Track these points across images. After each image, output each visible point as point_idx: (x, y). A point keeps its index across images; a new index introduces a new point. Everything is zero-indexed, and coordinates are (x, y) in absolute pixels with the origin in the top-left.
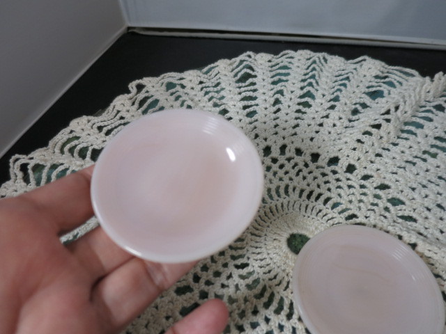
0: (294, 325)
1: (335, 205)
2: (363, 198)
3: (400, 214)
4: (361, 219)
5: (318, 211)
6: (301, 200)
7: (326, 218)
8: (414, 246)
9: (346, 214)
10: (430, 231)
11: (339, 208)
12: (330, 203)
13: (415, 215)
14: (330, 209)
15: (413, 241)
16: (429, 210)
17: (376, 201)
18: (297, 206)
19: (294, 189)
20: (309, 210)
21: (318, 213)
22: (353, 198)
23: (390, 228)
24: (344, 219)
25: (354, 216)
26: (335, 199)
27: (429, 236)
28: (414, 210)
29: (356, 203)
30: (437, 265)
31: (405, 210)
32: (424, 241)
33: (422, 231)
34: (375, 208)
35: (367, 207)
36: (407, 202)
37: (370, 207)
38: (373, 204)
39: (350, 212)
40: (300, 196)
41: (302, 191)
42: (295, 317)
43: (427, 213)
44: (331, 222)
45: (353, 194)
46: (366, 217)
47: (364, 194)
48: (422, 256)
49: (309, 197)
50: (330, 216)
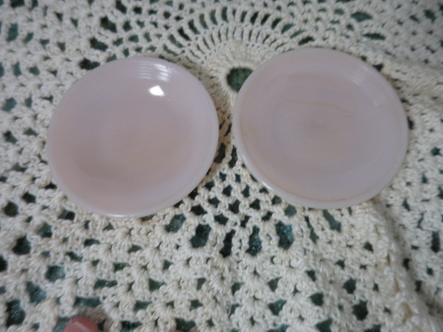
0: (238, 173)
1: (286, 28)
2: (322, 15)
3: (366, 31)
4: (318, 42)
5: (265, 36)
6: (243, 25)
7: (275, 45)
8: (379, 67)
9: (300, 37)
10: (400, 49)
11: (291, 31)
12: (280, 25)
13: (382, 31)
14: (280, 33)
15: (379, 61)
16: (400, 23)
17: (337, 17)
18: (237, 34)
19: (234, 12)
20: (253, 37)
21: (264, 41)
22: (309, 16)
23: (353, 49)
24: (297, 43)
25: (309, 39)
26: (286, 19)
27: (398, 55)
28: (383, 25)
29: (312, 22)
30: (404, 88)
31: (372, 26)
32: (391, 60)
33: (391, 49)
34: (336, 26)
35: (325, 26)
36: (376, 16)
37: (329, 25)
38: (333, 22)
39: (304, 35)
40: (242, 20)
41: (244, 14)
42: (238, 163)
43: (397, 27)
44: (281, 49)
45: (309, 11)
46: (324, 39)
47: (323, 10)
48: (388, 78)
49: (253, 20)
50: (279, 42)
